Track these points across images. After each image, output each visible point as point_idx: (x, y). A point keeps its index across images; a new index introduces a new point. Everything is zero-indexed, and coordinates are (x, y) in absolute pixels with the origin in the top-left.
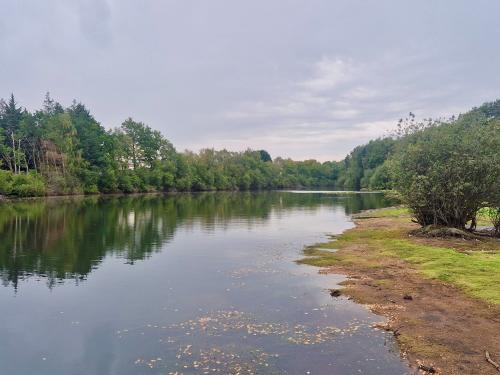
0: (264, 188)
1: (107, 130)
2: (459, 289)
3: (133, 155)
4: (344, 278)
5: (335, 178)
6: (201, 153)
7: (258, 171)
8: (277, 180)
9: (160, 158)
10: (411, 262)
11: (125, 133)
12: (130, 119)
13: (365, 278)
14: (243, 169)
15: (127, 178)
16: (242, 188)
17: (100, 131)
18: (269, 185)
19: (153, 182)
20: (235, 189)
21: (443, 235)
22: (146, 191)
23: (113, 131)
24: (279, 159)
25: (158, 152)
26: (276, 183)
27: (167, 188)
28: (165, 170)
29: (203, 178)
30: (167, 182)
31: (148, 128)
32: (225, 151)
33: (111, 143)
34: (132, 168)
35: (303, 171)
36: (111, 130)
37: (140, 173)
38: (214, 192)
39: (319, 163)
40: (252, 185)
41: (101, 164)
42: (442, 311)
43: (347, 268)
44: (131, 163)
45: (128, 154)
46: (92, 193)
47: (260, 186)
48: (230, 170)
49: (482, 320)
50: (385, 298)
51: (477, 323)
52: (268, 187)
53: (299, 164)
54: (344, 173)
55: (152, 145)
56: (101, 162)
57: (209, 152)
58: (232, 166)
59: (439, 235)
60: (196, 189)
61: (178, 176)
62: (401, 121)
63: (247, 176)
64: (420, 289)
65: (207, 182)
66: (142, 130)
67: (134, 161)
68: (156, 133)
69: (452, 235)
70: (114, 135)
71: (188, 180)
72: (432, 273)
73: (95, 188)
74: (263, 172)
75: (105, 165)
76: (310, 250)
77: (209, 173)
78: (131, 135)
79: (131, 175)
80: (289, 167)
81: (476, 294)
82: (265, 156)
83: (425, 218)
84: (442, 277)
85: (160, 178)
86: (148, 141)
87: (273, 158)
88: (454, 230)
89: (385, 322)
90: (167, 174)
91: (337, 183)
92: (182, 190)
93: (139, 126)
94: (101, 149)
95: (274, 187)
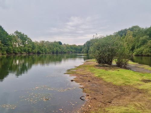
0: (60, 53)
1: (9, 34)
2: (102, 79)
3: (18, 42)
4: (75, 77)
5: (81, 50)
6: (40, 42)
7: (58, 48)
8: (64, 50)
9: (27, 43)
10: (93, 73)
11: (15, 35)
12: (17, 31)
13: (81, 77)
14: (53, 47)
15: (16, 49)
16: (53, 53)
17: (7, 34)
18: (62, 52)
19: (25, 51)
20: (51, 53)
21: (103, 66)
22: (22, 54)
23: (11, 35)
24: (65, 44)
25: (26, 41)
26: (64, 52)
27: (29, 53)
28: (29, 47)
29: (41, 50)
30: (29, 51)
31: (23, 34)
32: (48, 41)
33: (11, 38)
34: (18, 46)
35: (72, 48)
36: (10, 34)
37: (20, 48)
38: (44, 54)
39: (76, 46)
40: (56, 52)
41: (7, 45)
42: (96, 84)
43: (77, 74)
44: (17, 45)
45: (16, 42)
46: (4, 54)
47: (59, 52)
48: (49, 47)
49: (104, 85)
50: (84, 81)
51: (103, 86)
52: (61, 53)
53: (71, 46)
54: (83, 49)
55: (24, 39)
56: (7, 44)
57: (43, 42)
58: (50, 46)
59: (102, 66)
60: (39, 53)
61: (33, 49)
62: (94, 36)
63: (55, 49)
64: (93, 79)
65: (42, 51)
66: (21, 34)
67: (18, 44)
68: (26, 35)
69: (105, 66)
70: (12, 36)
71: (36, 50)
72: (97, 75)
73: (5, 53)
74: (60, 48)
75: (9, 45)
76: (69, 70)
77: (43, 48)
78: (17, 36)
79: (17, 49)
80: (68, 47)
81: (105, 80)
82: (60, 43)
83: (100, 62)
84: (99, 76)
85: (27, 49)
86: (23, 38)
87: (63, 44)
88: (106, 65)
89: (82, 86)
90: (29, 48)
91: (82, 52)
92: (34, 53)
93: (20, 33)
94: (7, 40)
95: (63, 53)
